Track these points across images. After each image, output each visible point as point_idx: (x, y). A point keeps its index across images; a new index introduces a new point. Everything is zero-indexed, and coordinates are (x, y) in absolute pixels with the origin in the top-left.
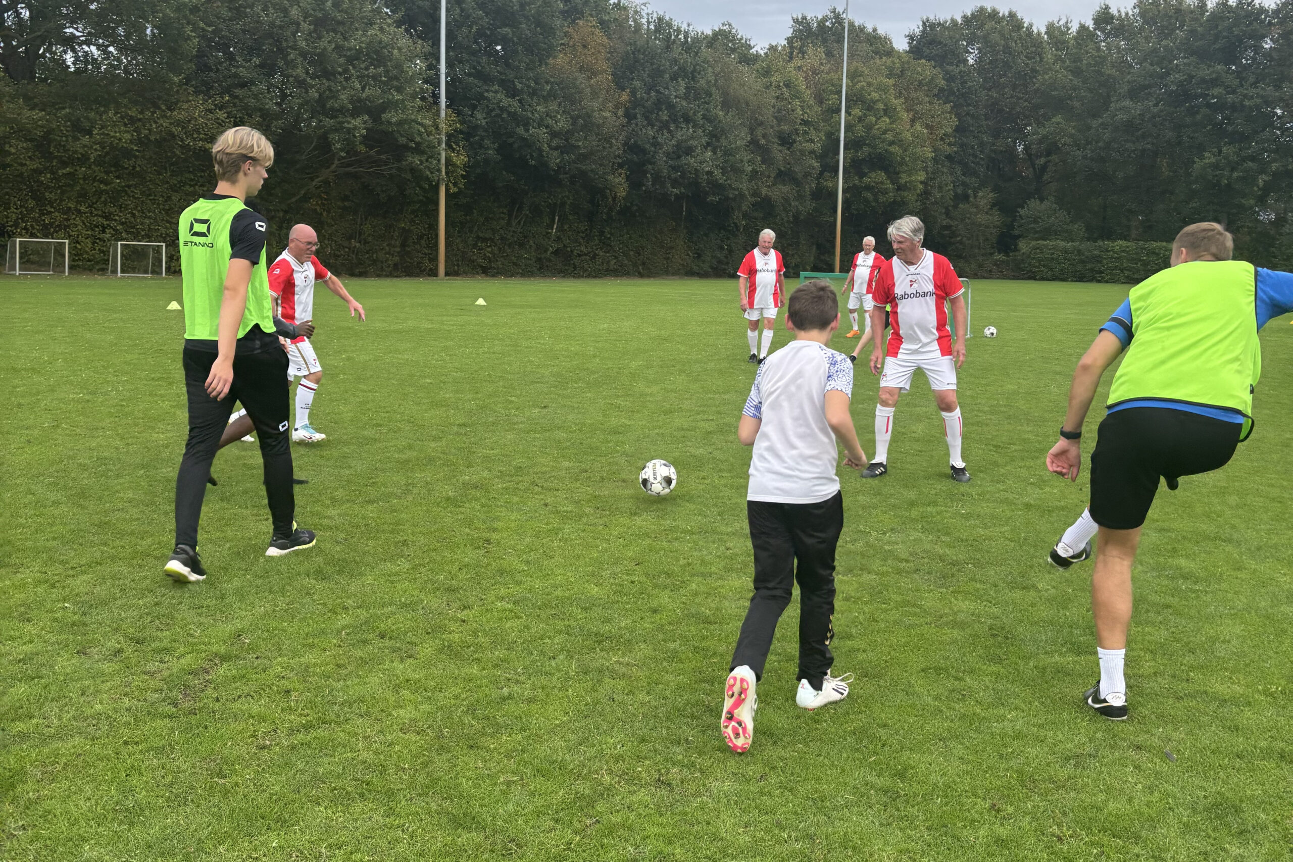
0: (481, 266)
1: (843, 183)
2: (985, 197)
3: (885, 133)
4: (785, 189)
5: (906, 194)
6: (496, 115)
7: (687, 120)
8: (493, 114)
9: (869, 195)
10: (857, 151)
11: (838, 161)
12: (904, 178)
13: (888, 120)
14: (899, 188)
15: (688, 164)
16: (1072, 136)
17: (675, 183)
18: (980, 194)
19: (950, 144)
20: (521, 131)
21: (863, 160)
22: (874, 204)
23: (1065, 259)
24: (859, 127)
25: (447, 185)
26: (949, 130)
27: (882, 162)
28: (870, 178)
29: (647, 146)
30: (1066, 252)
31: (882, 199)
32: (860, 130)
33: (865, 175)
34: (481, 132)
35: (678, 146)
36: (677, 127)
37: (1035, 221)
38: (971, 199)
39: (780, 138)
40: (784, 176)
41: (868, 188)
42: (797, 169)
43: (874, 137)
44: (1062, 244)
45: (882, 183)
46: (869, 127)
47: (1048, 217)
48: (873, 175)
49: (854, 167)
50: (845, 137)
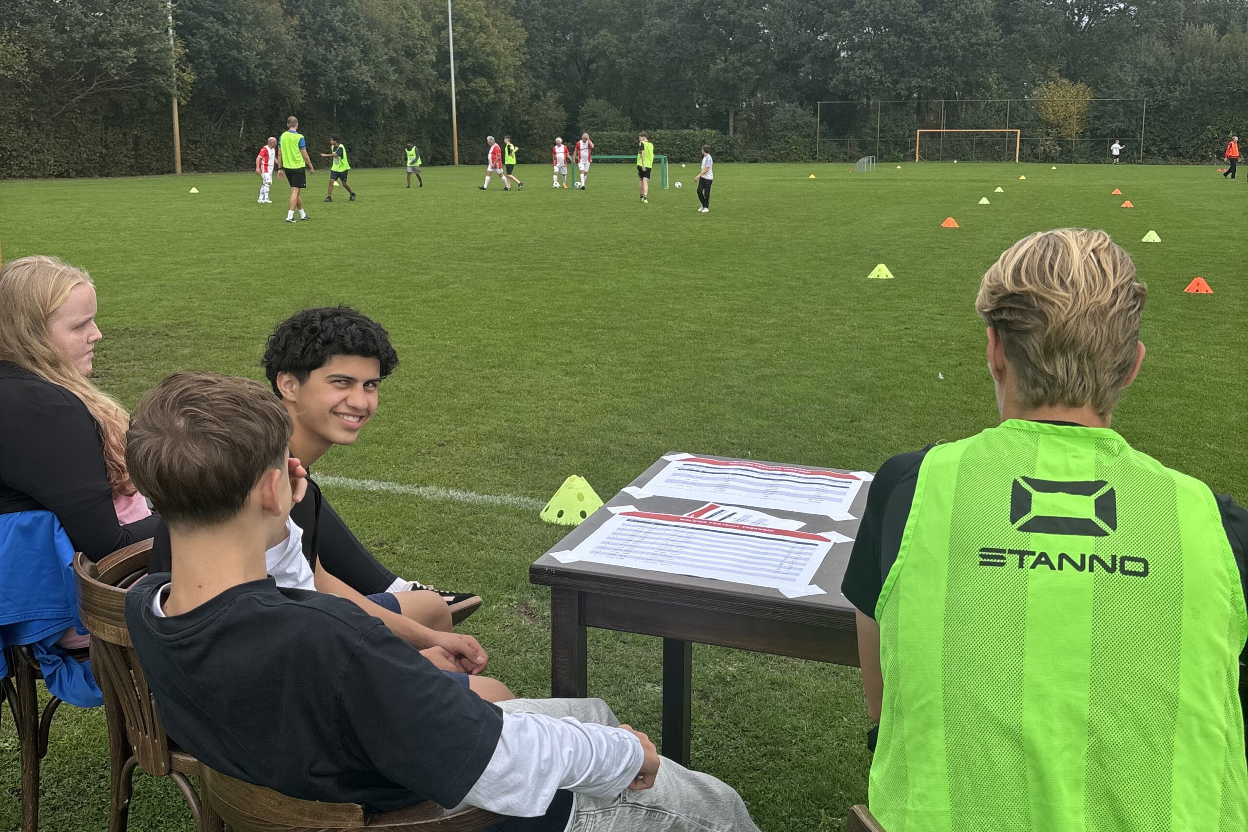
0: (194, 164)
1: (456, 88)
2: (552, 96)
3: (484, 45)
4: (414, 93)
5: (503, 95)
6: (216, 42)
7: (345, 39)
8: (213, 40)
9: (474, 97)
10: (462, 61)
11: (449, 70)
12: (500, 83)
13: (485, 36)
14: (496, 92)
15: (352, 76)
16: (616, 46)
17: (343, 91)
18: (549, 94)
19: (524, 54)
20: (234, 53)
21: (469, 68)
22: (479, 104)
23: (619, 145)
24: (463, 41)
25: (178, 99)
26: (523, 42)
27: (483, 70)
28: (475, 83)
29: (320, 62)
30: (620, 141)
31: (485, 100)
32: (464, 45)
33: (470, 81)
34: (203, 56)
35: (342, 62)
36: (338, 46)
37: (594, 116)
38: (543, 98)
39: (406, 52)
40: (412, 83)
41: (474, 91)
42: (420, 77)
43: (476, 50)
44: (617, 133)
45: (484, 87)
46: (470, 42)
47: (604, 112)
48: (478, 80)
49: (462, 74)
50: (454, 49)
